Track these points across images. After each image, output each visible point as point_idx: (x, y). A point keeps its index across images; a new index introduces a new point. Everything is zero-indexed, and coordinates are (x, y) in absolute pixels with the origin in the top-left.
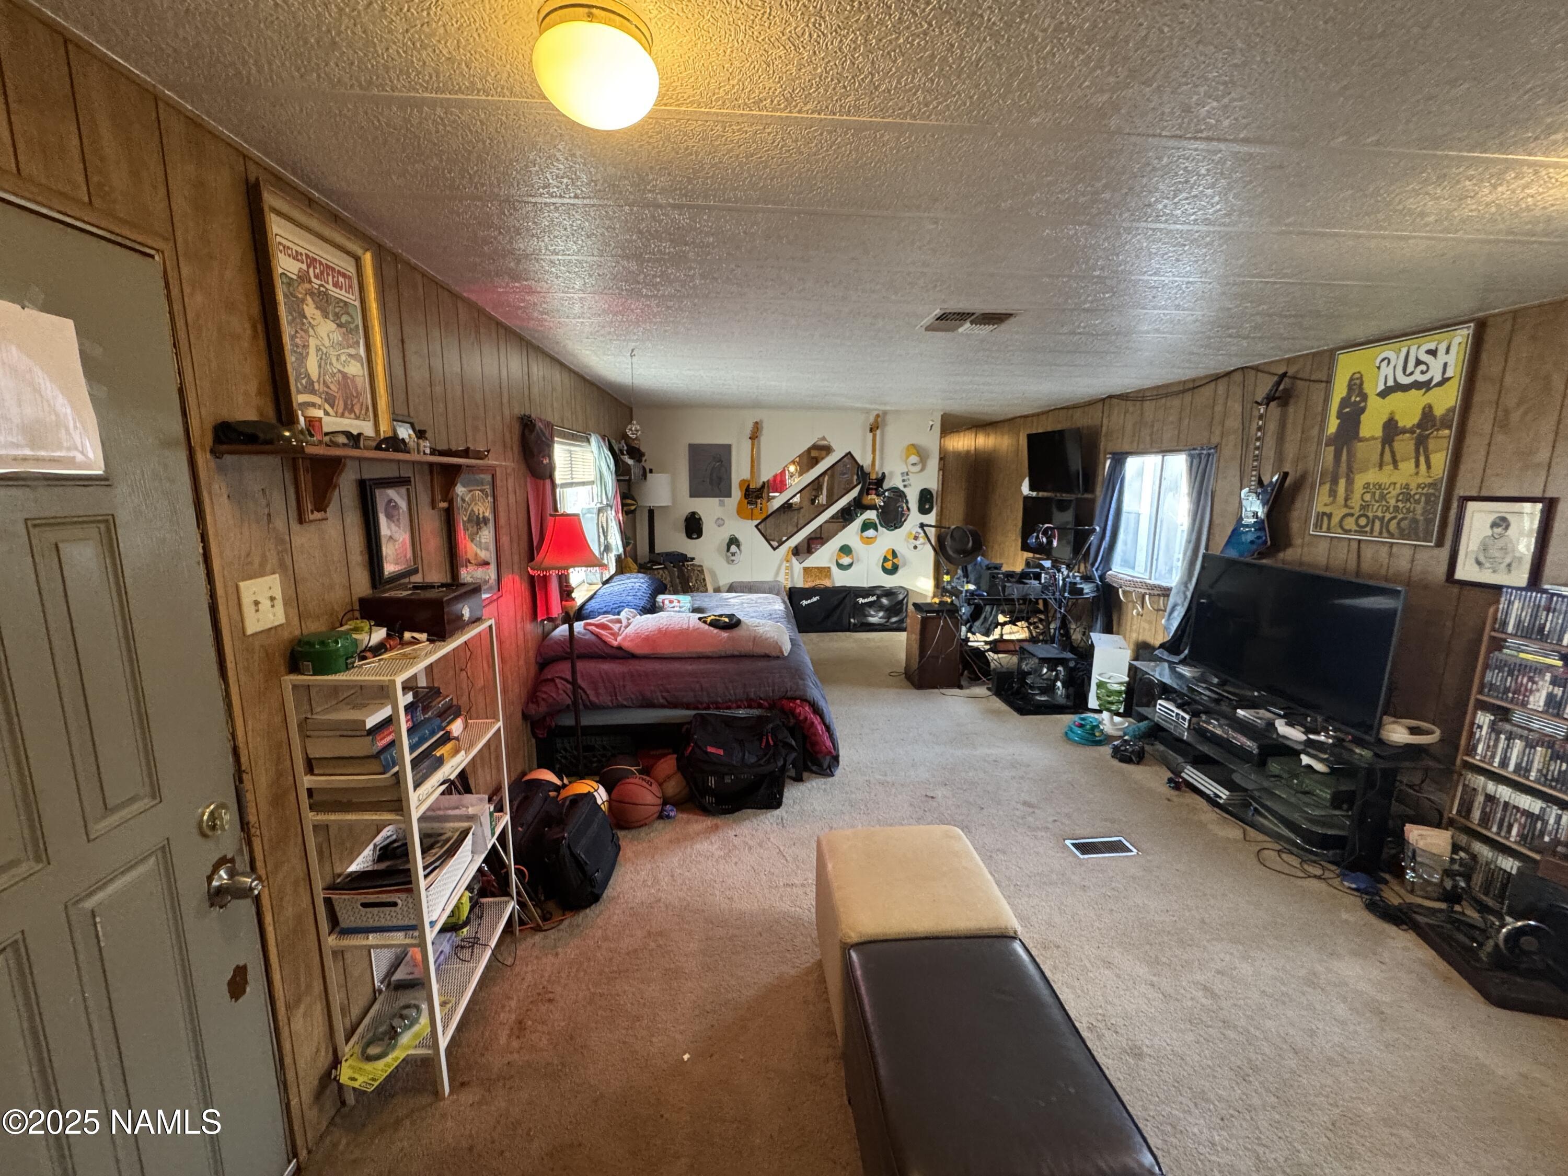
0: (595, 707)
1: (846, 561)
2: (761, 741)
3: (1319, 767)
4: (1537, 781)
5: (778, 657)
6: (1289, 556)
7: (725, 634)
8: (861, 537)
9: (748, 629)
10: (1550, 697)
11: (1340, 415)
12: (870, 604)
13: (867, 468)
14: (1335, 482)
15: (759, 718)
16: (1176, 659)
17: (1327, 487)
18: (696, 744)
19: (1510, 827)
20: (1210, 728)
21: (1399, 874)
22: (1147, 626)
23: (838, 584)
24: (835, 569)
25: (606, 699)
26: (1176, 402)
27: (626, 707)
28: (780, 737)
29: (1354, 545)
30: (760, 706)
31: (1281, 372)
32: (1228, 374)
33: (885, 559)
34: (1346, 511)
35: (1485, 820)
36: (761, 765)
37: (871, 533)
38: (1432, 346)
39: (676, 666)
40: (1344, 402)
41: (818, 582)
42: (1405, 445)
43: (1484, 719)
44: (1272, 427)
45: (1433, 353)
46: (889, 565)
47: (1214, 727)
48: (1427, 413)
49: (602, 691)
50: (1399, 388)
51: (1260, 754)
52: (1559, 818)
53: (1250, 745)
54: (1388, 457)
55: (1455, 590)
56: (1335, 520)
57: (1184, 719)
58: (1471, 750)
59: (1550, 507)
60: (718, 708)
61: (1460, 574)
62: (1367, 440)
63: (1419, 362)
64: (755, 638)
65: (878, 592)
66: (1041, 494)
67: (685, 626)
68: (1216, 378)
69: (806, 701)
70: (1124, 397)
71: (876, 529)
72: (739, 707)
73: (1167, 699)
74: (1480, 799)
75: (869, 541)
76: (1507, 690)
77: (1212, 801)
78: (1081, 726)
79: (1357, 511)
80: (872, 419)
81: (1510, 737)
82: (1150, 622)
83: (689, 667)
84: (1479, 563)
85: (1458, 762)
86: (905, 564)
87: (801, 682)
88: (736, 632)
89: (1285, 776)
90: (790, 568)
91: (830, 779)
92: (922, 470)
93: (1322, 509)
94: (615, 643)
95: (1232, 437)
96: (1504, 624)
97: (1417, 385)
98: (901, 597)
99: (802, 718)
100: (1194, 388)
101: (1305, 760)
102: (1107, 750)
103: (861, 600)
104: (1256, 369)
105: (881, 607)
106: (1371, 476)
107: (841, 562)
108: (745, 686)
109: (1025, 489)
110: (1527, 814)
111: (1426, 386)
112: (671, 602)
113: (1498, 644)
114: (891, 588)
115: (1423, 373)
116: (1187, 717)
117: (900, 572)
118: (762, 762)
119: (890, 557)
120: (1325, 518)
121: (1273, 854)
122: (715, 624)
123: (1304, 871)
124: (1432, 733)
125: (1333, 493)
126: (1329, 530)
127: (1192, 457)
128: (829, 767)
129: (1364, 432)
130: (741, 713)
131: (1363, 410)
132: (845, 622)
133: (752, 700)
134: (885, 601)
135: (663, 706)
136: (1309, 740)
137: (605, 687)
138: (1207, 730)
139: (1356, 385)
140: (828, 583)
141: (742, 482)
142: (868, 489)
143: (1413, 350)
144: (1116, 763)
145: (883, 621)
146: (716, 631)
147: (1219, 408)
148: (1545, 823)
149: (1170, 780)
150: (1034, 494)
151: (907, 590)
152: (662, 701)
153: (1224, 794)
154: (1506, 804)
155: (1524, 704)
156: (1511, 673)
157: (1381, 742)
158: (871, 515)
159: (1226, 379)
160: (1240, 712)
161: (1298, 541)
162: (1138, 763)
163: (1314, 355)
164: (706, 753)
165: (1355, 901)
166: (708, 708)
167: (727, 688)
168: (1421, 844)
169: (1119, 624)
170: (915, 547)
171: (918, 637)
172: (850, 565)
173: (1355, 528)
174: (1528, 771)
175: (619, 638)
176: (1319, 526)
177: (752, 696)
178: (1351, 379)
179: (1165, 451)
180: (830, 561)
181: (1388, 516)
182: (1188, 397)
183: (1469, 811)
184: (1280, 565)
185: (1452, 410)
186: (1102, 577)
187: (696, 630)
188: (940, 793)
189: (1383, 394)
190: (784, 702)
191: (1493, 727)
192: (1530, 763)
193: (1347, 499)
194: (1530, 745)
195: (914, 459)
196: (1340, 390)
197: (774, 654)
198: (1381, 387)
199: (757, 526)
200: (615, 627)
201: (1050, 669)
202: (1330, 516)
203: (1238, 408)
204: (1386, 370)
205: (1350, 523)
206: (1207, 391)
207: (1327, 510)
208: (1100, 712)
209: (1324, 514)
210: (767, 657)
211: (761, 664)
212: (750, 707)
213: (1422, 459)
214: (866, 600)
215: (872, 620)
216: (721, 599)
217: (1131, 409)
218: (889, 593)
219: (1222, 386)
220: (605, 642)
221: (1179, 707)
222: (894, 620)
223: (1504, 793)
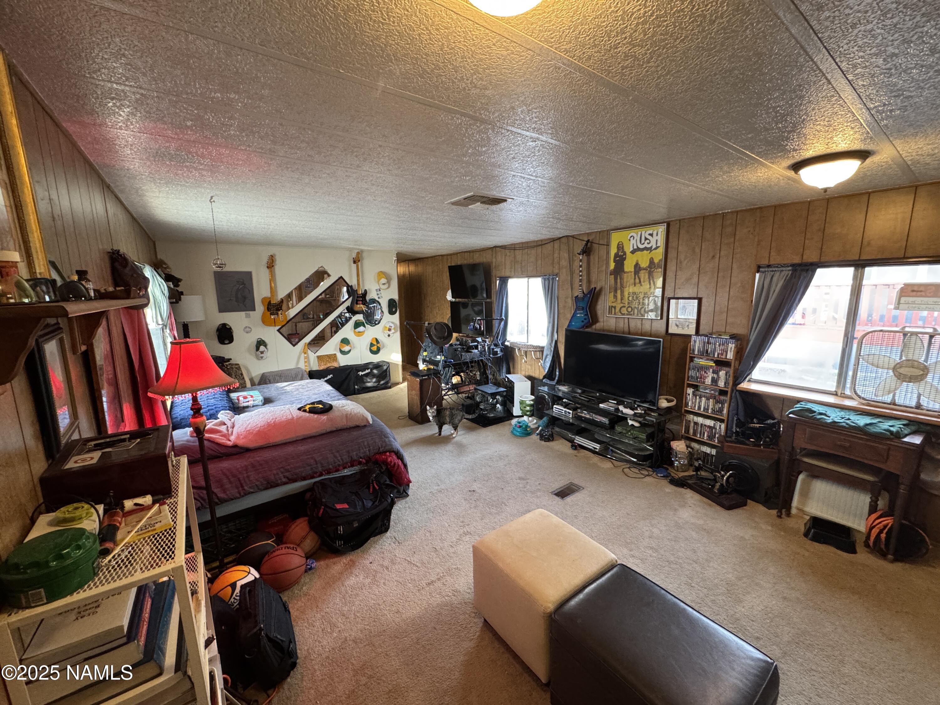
0: (222, 501)
1: (346, 348)
2: (368, 488)
3: (636, 424)
4: (712, 413)
5: (365, 426)
6: (598, 326)
7: (324, 417)
8: (355, 332)
9: (339, 410)
10: (713, 378)
11: (615, 261)
12: (367, 375)
13: (355, 288)
14: (616, 291)
15: (362, 472)
16: (554, 383)
17: (613, 294)
18: (326, 506)
19: (704, 433)
20: (583, 415)
21: (671, 464)
22: (530, 367)
23: (342, 365)
24: (339, 355)
25: (234, 492)
26: (533, 251)
27: (252, 493)
28: (382, 481)
29: (626, 321)
30: (360, 463)
31: (586, 239)
32: (560, 238)
33: (372, 345)
34: (622, 305)
35: (695, 433)
36: (377, 506)
37: (361, 329)
38: (651, 232)
39: (290, 449)
40: (616, 255)
41: (329, 365)
42: (643, 275)
43: (690, 391)
44: (585, 265)
45: (651, 235)
46: (374, 348)
47: (585, 414)
48: (652, 261)
49: (228, 486)
50: (638, 249)
51: (609, 424)
52: (720, 426)
53: (605, 420)
54: (637, 281)
55: (669, 338)
56: (617, 310)
57: (569, 413)
58: (687, 405)
59: (700, 300)
60: (329, 473)
61: (670, 331)
62: (628, 272)
63: (646, 239)
64: (346, 415)
65: (371, 366)
66: (457, 300)
67: (290, 417)
68: (553, 240)
69: (393, 452)
70: (503, 247)
71: (365, 326)
72: (345, 468)
73: (558, 404)
74: (692, 424)
75: (360, 334)
76: (697, 378)
77: (593, 452)
78: (520, 427)
79: (626, 305)
80: (354, 255)
81: (700, 398)
82: (531, 365)
83: (301, 448)
84: (677, 326)
85: (683, 411)
86: (384, 347)
87: (387, 440)
88: (331, 414)
89: (624, 431)
90: (307, 359)
91: (408, 499)
92: (389, 287)
93: (611, 304)
94: (230, 443)
95: (564, 270)
96: (694, 350)
97: (646, 249)
98: (385, 368)
99: (392, 464)
100: (542, 245)
101: (630, 422)
102: (535, 437)
103: (361, 373)
104: (573, 237)
105: (374, 376)
106: (632, 289)
107: (343, 349)
108: (348, 452)
109: (449, 297)
110: (709, 427)
111: (650, 249)
112: (245, 398)
113: (692, 359)
114: (378, 363)
115: (648, 243)
116: (571, 412)
117: (381, 351)
118: (377, 503)
119: (375, 343)
120: (613, 309)
121: (628, 470)
122: (313, 411)
123: (642, 474)
124: (672, 401)
125: (615, 297)
126: (615, 314)
127: (545, 279)
128: (404, 491)
129: (626, 269)
130: (347, 472)
131: (625, 258)
132: (352, 388)
133: (354, 461)
134: (375, 371)
135: (285, 483)
136: (635, 413)
137: (231, 482)
138: (582, 417)
139: (620, 247)
140: (335, 365)
141: (263, 300)
142: (357, 301)
143: (643, 232)
144: (543, 443)
145: (376, 384)
146: (316, 416)
147: (556, 255)
148: (716, 429)
149: (572, 446)
150: (454, 300)
151: (388, 363)
152: (284, 480)
153: (597, 446)
154: (702, 424)
155: (704, 383)
156: (698, 371)
157: (658, 408)
158: (360, 317)
159: (558, 241)
160: (601, 405)
161: (601, 320)
162: (553, 440)
163: (600, 232)
164: (337, 510)
165: (665, 483)
166: (321, 475)
167: (335, 457)
168: (678, 449)
169: (514, 368)
170: (389, 335)
171: (419, 393)
172: (350, 351)
173: (626, 312)
174: (708, 409)
175: (232, 438)
176: (610, 312)
177: (355, 458)
178: (618, 245)
179: (529, 276)
180: (335, 350)
181: (640, 307)
182: (539, 249)
183: (688, 431)
184: (594, 331)
185: (661, 260)
186: (503, 344)
187: (299, 418)
188: (475, 486)
189: (633, 252)
190: (377, 456)
191: (694, 395)
192: (708, 406)
193: (622, 299)
194: (708, 399)
195: (384, 280)
196: (613, 250)
197: (363, 424)
198: (631, 249)
199: (279, 330)
200: (223, 428)
201: (493, 399)
202: (615, 308)
203: (566, 255)
204: (633, 242)
205: (624, 311)
206: (549, 246)
207: (614, 305)
208: (522, 416)
209: (612, 307)
210: (357, 427)
211: (355, 433)
212: (352, 466)
213: (651, 281)
214: (364, 373)
215: (369, 385)
216: (277, 388)
217: (508, 254)
218: (377, 366)
219: (557, 244)
220: (218, 444)
221: (565, 407)
222: (382, 382)
223: (700, 420)
